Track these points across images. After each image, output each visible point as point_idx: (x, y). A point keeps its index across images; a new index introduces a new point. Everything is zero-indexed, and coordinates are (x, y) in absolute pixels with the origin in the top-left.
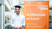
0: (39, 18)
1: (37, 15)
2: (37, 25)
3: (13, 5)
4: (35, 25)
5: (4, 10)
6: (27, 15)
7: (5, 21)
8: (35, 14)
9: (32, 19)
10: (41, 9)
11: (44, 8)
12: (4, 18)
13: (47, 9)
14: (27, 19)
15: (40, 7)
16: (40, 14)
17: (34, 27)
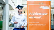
0: (41, 17)
1: (39, 14)
2: (39, 23)
3: (16, 4)
4: (38, 24)
5: (8, 9)
6: (30, 14)
7: (10, 19)
8: (37, 13)
9: (34, 18)
10: (43, 8)
11: (46, 7)
12: (8, 17)
13: (49, 8)
14: (30, 18)
15: (42, 6)
16: (42, 13)
17: (37, 25)
